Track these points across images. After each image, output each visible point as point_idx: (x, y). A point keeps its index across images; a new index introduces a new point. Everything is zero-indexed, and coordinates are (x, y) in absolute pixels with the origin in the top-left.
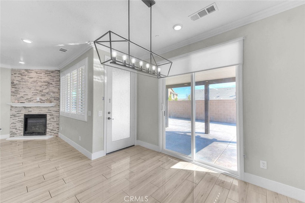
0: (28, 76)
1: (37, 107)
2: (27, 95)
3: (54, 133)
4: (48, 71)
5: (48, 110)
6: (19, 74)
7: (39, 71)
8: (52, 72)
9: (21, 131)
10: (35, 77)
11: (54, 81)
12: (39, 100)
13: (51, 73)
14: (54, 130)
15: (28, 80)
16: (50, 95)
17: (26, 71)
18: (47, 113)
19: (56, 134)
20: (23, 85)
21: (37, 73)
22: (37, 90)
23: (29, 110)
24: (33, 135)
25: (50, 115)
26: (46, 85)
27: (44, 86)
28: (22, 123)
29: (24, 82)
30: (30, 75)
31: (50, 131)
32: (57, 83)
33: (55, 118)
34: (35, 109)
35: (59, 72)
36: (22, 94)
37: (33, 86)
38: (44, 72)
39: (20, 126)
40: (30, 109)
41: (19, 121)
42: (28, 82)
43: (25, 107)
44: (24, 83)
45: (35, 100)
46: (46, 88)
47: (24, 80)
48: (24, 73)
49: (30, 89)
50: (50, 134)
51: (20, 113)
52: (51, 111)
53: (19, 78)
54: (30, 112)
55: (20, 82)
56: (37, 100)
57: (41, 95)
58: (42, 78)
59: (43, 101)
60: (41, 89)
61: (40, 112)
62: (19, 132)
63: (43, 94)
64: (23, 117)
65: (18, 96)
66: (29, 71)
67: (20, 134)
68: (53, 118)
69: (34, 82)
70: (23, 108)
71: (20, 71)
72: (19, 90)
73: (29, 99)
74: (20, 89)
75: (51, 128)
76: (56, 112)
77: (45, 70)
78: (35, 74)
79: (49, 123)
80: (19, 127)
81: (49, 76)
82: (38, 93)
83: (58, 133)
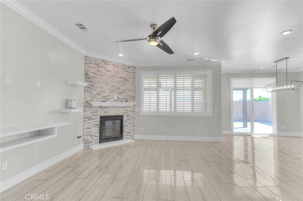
0: (105, 68)
1: (114, 107)
2: (104, 91)
3: (131, 136)
4: (125, 65)
5: (125, 111)
6: (94, 64)
7: (117, 64)
8: (129, 67)
9: (97, 138)
10: (112, 71)
11: (130, 78)
12: (116, 99)
13: (127, 68)
14: (131, 133)
15: (104, 73)
16: (127, 93)
17: (103, 62)
18: (124, 113)
19: (132, 137)
20: (99, 79)
21: (114, 65)
22: (114, 86)
23: (105, 110)
24: (109, 141)
25: (127, 116)
26: (123, 82)
27: (121, 82)
28: (98, 128)
29: (101, 75)
30: (107, 68)
31: (127, 134)
32: (133, 81)
33: (131, 119)
34: (112, 109)
35: (134, 68)
36: (98, 91)
37: (111, 81)
38: (122, 66)
39: (96, 131)
40: (107, 110)
41: (95, 125)
42: (105, 76)
43: (101, 107)
44: (101, 77)
45: (112, 98)
46: (123, 85)
47: (101, 73)
48: (100, 64)
49: (107, 84)
50: (127, 137)
51: (95, 114)
52: (127, 111)
53: (96, 69)
54: (107, 113)
55: (96, 74)
56: (115, 99)
57: (118, 92)
58: (119, 73)
59: (119, 99)
60: (118, 85)
61: (118, 112)
62: (95, 138)
63: (120, 91)
64: (99, 119)
65: (94, 92)
66: (106, 63)
67: (96, 142)
68: (129, 119)
69: (112, 76)
70: (100, 108)
71: (96, 61)
72: (94, 84)
73: (106, 97)
74: (96, 83)
75: (128, 130)
76: (132, 112)
77: (122, 64)
78: (112, 67)
79: (126, 125)
80: (95, 133)
81: (126, 71)
82: (115, 90)
83: (133, 136)
